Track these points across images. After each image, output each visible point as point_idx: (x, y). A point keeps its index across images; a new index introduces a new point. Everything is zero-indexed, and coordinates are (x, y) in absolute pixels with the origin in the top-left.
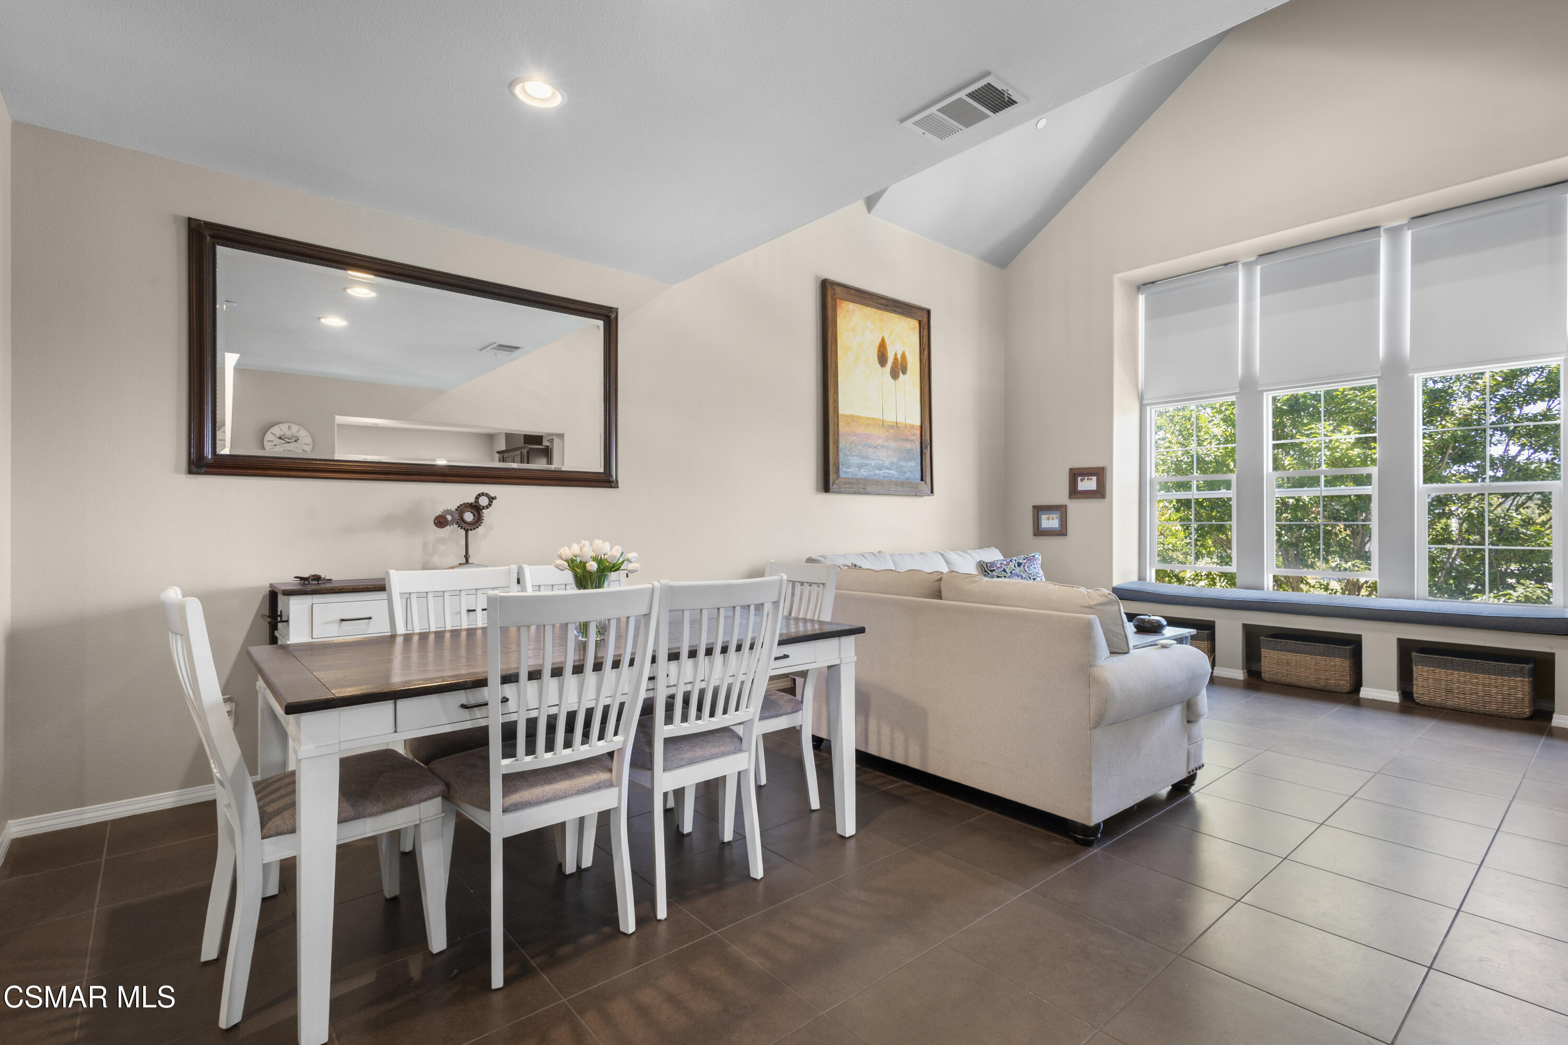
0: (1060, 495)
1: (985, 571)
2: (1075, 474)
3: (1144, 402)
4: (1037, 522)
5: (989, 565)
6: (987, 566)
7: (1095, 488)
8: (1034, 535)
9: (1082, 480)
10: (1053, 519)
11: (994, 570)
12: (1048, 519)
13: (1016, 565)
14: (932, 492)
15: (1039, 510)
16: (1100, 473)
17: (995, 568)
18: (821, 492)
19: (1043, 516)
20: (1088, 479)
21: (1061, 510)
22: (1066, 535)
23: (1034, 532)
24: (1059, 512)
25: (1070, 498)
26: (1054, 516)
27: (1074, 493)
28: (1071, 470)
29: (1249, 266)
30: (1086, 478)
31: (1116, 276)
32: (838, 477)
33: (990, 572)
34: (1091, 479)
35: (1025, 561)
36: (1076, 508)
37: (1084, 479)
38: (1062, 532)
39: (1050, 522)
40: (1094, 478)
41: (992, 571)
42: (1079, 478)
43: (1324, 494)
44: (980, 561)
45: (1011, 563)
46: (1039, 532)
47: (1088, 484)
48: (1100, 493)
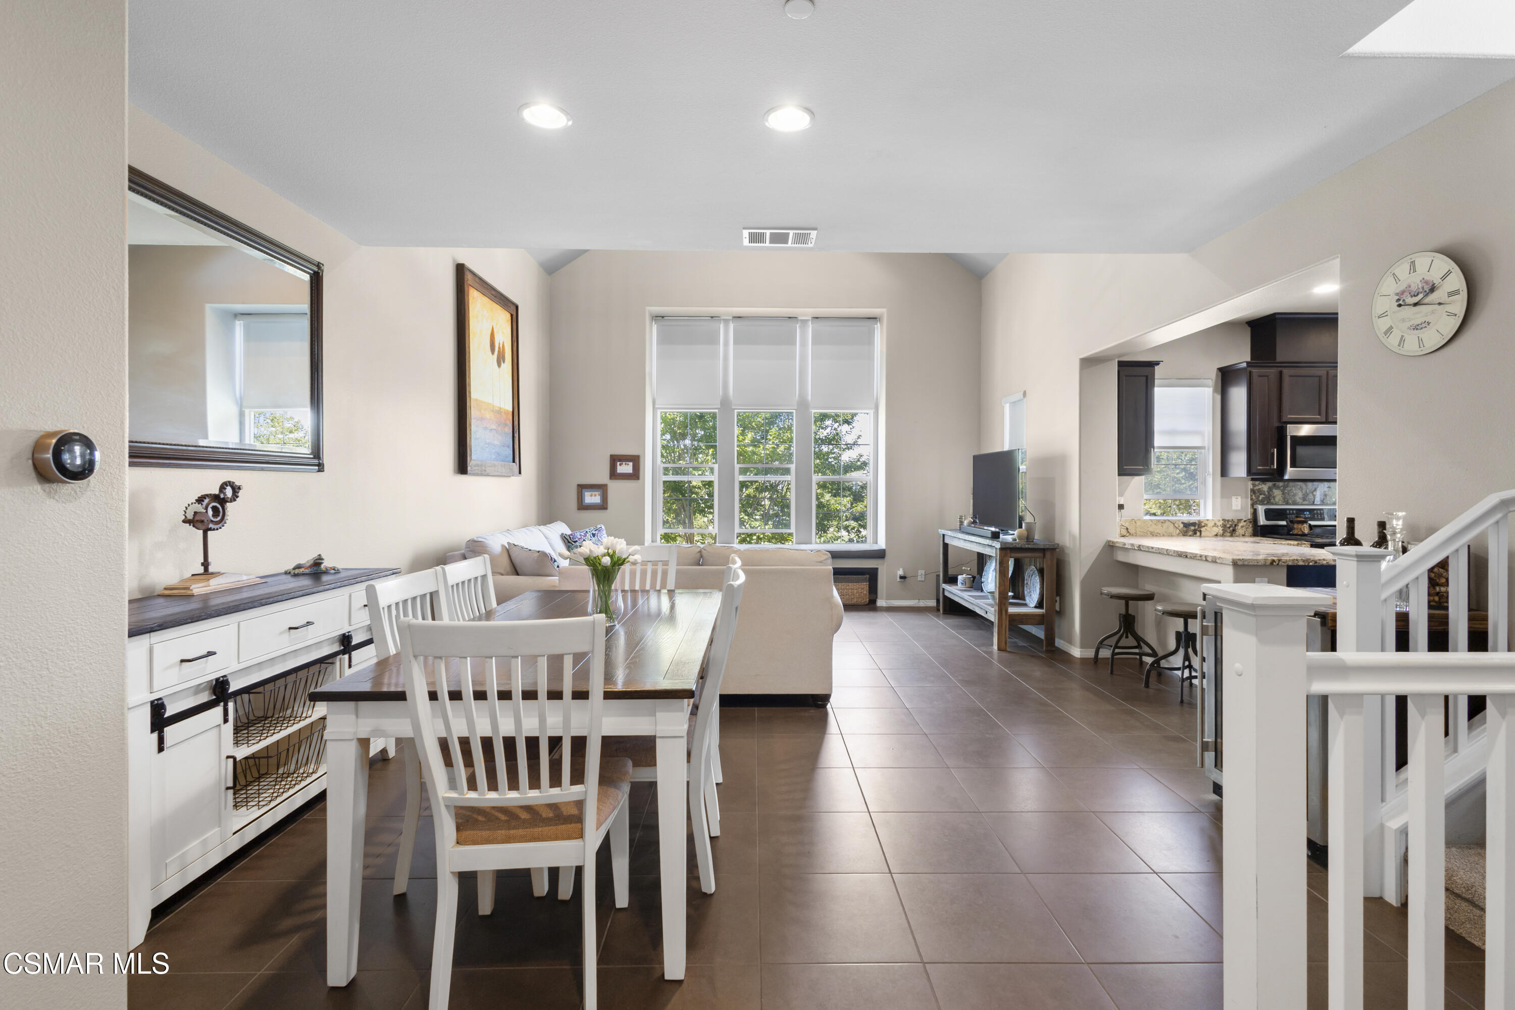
0: (601, 476)
1: (569, 542)
2: (615, 460)
3: (656, 407)
4: (580, 498)
5: (571, 537)
6: (570, 538)
7: (631, 471)
8: (578, 509)
9: (620, 465)
10: (595, 496)
11: (577, 541)
12: (591, 496)
13: (592, 536)
14: (520, 473)
15: (582, 488)
16: (636, 460)
17: (577, 539)
18: (458, 473)
19: (586, 493)
20: (626, 464)
21: (602, 488)
22: (606, 509)
23: (578, 507)
24: (601, 490)
25: (610, 479)
26: (597, 493)
27: (614, 475)
28: (611, 456)
29: (726, 321)
30: (624, 463)
31: (648, 308)
32: (471, 459)
33: (573, 543)
34: (628, 464)
35: (597, 532)
36: (615, 488)
37: (622, 464)
38: (603, 506)
39: (591, 498)
40: (631, 464)
41: (575, 542)
42: (618, 463)
43: (766, 480)
44: (562, 534)
45: (587, 534)
46: (582, 506)
47: (625, 468)
48: (635, 475)
